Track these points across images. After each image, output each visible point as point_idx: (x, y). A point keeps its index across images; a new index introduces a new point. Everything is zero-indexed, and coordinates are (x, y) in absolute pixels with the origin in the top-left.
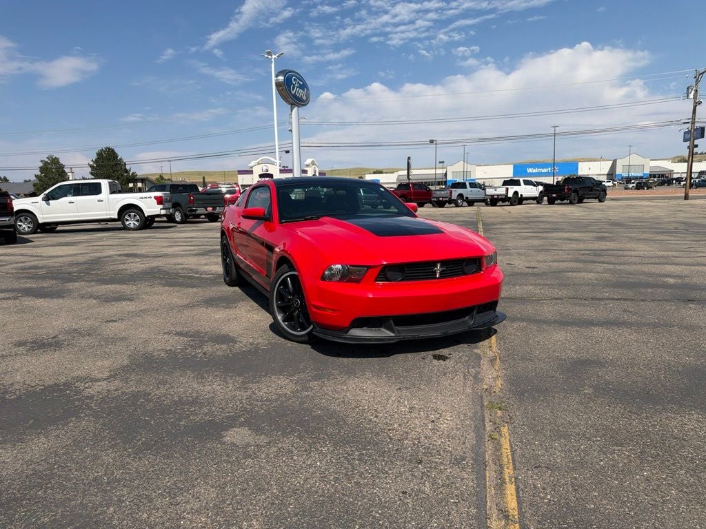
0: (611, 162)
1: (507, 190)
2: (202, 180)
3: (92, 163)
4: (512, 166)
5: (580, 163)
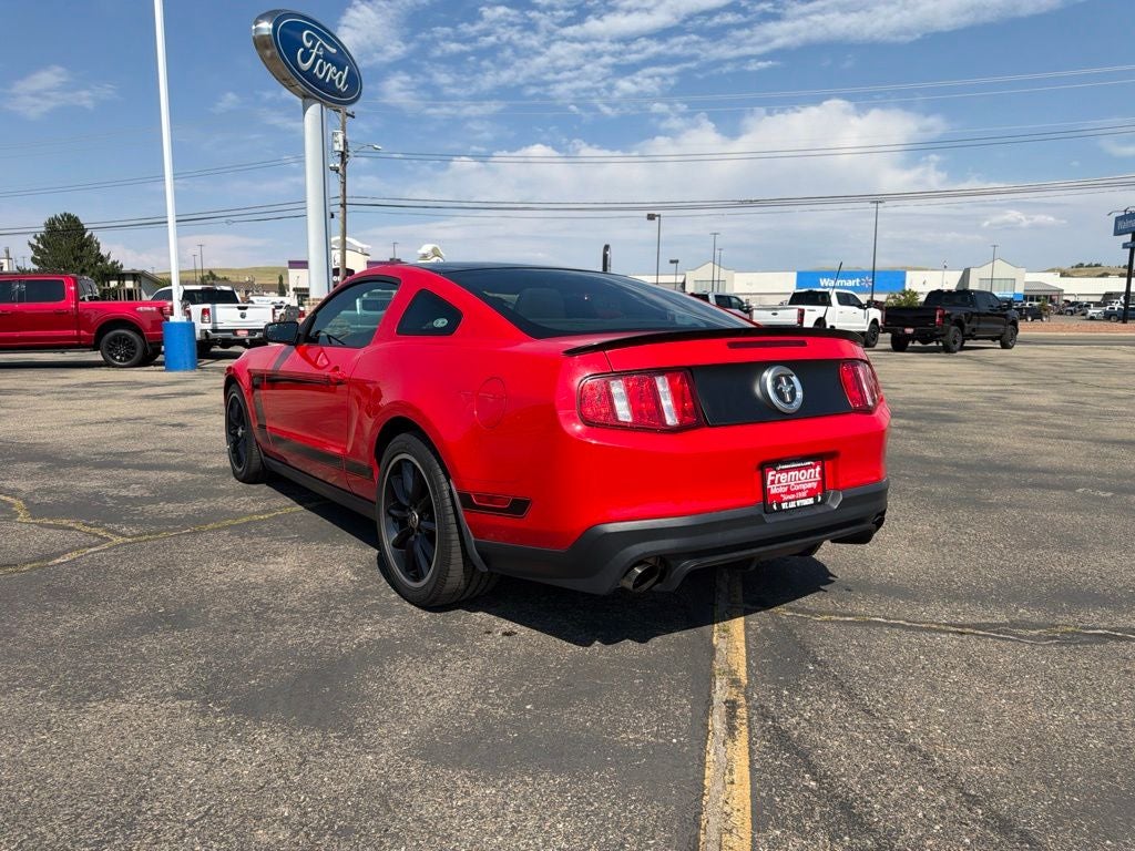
0: (961, 273)
1: (802, 314)
2: (278, 282)
3: (34, 242)
4: (795, 274)
5: (908, 273)
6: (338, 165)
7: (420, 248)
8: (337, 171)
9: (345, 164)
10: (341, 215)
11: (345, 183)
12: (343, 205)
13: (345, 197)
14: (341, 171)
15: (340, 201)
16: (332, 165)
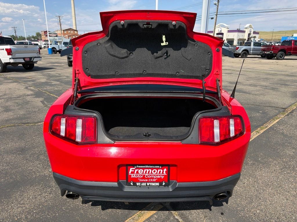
6: (216, 3)
7: (245, 26)
8: (216, 5)
9: (219, 2)
10: (215, 18)
11: (218, 8)
12: (216, 15)
13: (217, 12)
14: (217, 5)
15: (216, 14)
16: (215, 3)
